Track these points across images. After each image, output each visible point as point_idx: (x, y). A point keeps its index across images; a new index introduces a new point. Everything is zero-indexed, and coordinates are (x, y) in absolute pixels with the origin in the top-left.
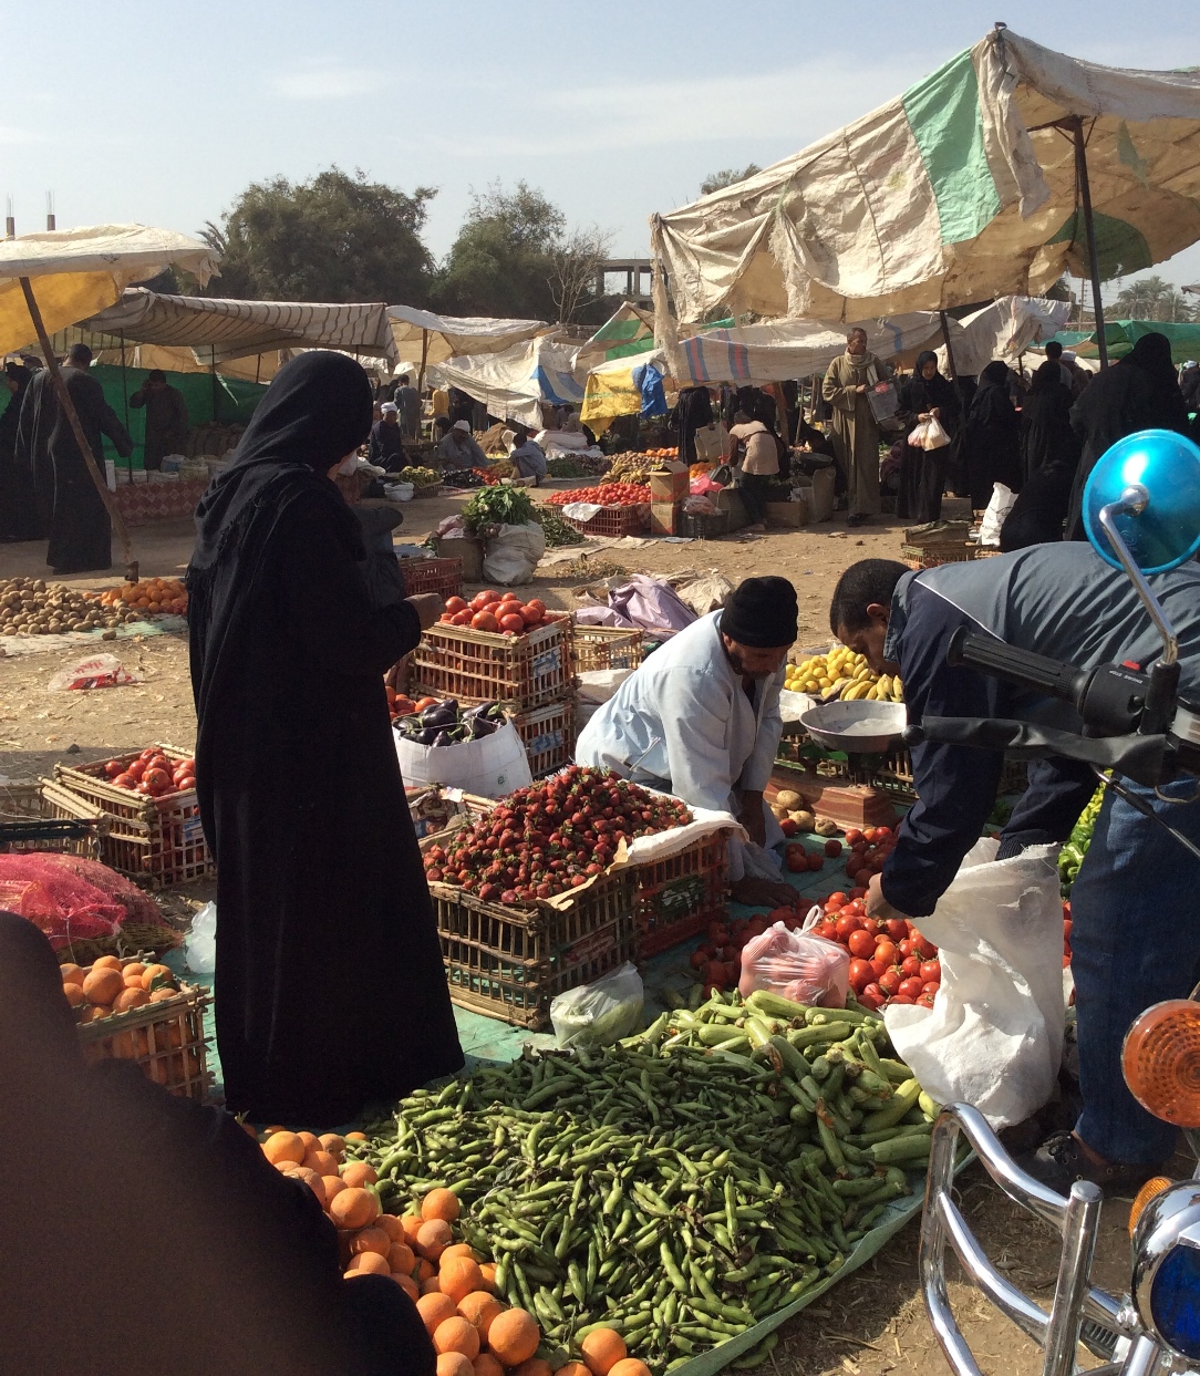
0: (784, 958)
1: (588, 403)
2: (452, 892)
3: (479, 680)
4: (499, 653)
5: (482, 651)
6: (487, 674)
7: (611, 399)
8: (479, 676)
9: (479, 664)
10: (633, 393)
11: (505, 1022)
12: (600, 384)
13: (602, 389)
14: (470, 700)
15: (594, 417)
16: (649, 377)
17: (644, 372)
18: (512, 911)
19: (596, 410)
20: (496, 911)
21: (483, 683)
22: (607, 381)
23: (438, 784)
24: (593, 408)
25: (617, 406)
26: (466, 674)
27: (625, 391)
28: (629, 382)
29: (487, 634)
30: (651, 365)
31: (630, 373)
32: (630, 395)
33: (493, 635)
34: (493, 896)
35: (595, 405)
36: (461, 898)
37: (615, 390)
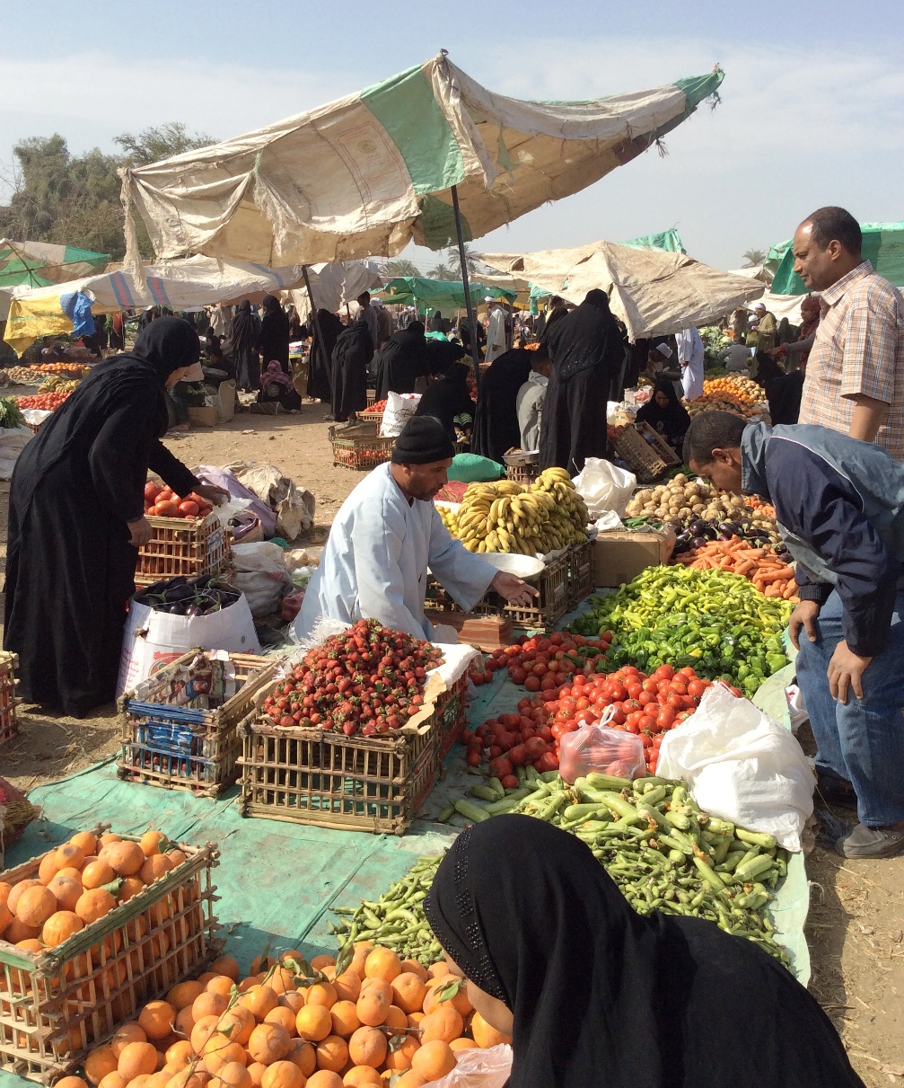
0: (602, 746)
1: (12, 325)
2: (314, 734)
3: (161, 559)
4: (183, 535)
5: (166, 534)
6: (170, 553)
7: (35, 322)
8: (162, 555)
9: (161, 545)
10: (60, 316)
11: (370, 832)
12: (23, 309)
13: (25, 313)
14: (152, 576)
15: (18, 337)
16: (80, 302)
17: (75, 297)
18: (379, 741)
19: (19, 331)
20: (364, 744)
21: (166, 562)
22: (31, 306)
23: (200, 648)
24: (16, 329)
25: (41, 328)
26: (149, 554)
27: (51, 314)
28: (57, 307)
29: (171, 519)
30: (82, 292)
31: (58, 299)
32: (56, 318)
33: (177, 519)
34: (355, 731)
35: (19, 326)
36: (324, 737)
37: (38, 314)
